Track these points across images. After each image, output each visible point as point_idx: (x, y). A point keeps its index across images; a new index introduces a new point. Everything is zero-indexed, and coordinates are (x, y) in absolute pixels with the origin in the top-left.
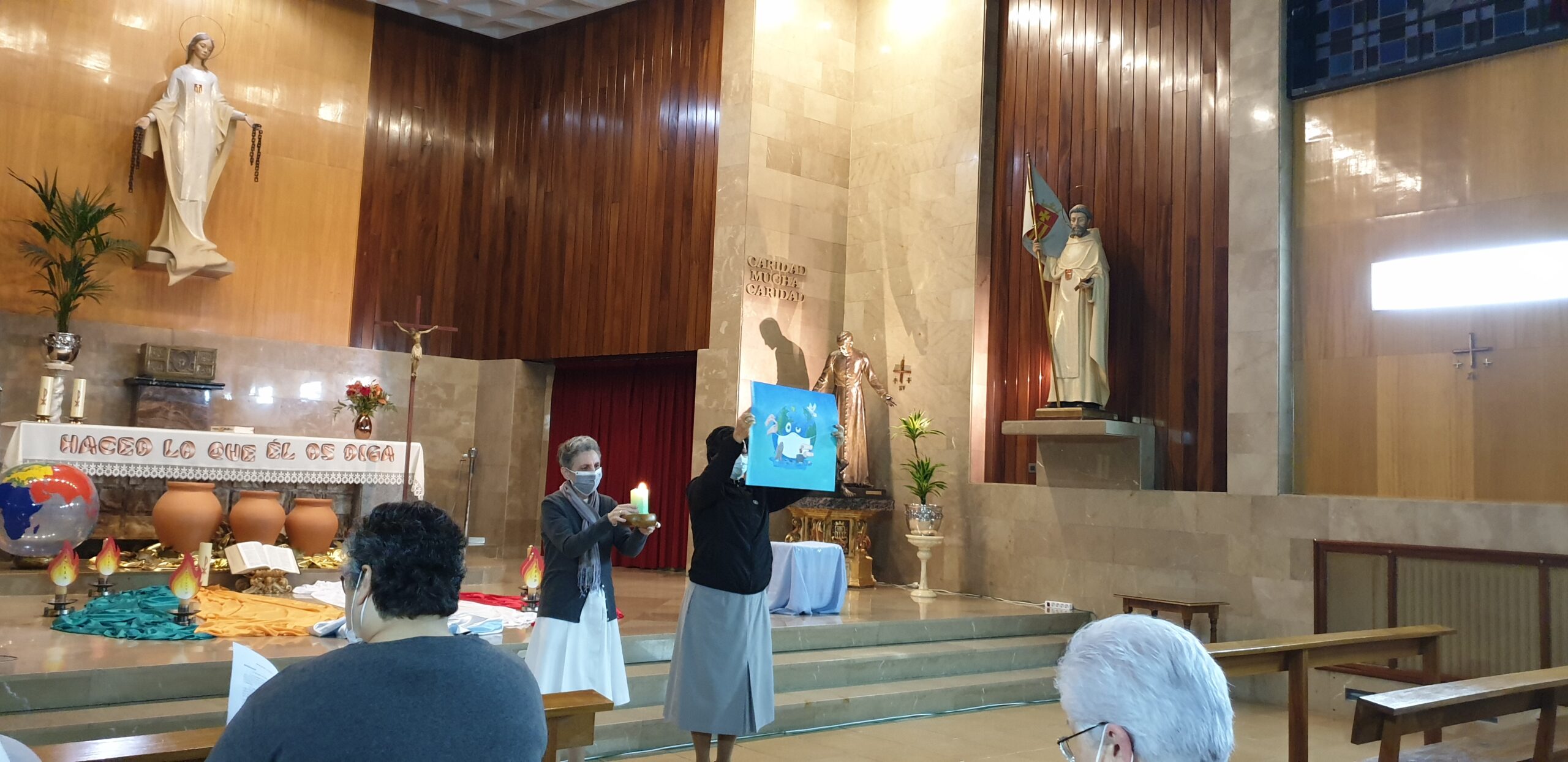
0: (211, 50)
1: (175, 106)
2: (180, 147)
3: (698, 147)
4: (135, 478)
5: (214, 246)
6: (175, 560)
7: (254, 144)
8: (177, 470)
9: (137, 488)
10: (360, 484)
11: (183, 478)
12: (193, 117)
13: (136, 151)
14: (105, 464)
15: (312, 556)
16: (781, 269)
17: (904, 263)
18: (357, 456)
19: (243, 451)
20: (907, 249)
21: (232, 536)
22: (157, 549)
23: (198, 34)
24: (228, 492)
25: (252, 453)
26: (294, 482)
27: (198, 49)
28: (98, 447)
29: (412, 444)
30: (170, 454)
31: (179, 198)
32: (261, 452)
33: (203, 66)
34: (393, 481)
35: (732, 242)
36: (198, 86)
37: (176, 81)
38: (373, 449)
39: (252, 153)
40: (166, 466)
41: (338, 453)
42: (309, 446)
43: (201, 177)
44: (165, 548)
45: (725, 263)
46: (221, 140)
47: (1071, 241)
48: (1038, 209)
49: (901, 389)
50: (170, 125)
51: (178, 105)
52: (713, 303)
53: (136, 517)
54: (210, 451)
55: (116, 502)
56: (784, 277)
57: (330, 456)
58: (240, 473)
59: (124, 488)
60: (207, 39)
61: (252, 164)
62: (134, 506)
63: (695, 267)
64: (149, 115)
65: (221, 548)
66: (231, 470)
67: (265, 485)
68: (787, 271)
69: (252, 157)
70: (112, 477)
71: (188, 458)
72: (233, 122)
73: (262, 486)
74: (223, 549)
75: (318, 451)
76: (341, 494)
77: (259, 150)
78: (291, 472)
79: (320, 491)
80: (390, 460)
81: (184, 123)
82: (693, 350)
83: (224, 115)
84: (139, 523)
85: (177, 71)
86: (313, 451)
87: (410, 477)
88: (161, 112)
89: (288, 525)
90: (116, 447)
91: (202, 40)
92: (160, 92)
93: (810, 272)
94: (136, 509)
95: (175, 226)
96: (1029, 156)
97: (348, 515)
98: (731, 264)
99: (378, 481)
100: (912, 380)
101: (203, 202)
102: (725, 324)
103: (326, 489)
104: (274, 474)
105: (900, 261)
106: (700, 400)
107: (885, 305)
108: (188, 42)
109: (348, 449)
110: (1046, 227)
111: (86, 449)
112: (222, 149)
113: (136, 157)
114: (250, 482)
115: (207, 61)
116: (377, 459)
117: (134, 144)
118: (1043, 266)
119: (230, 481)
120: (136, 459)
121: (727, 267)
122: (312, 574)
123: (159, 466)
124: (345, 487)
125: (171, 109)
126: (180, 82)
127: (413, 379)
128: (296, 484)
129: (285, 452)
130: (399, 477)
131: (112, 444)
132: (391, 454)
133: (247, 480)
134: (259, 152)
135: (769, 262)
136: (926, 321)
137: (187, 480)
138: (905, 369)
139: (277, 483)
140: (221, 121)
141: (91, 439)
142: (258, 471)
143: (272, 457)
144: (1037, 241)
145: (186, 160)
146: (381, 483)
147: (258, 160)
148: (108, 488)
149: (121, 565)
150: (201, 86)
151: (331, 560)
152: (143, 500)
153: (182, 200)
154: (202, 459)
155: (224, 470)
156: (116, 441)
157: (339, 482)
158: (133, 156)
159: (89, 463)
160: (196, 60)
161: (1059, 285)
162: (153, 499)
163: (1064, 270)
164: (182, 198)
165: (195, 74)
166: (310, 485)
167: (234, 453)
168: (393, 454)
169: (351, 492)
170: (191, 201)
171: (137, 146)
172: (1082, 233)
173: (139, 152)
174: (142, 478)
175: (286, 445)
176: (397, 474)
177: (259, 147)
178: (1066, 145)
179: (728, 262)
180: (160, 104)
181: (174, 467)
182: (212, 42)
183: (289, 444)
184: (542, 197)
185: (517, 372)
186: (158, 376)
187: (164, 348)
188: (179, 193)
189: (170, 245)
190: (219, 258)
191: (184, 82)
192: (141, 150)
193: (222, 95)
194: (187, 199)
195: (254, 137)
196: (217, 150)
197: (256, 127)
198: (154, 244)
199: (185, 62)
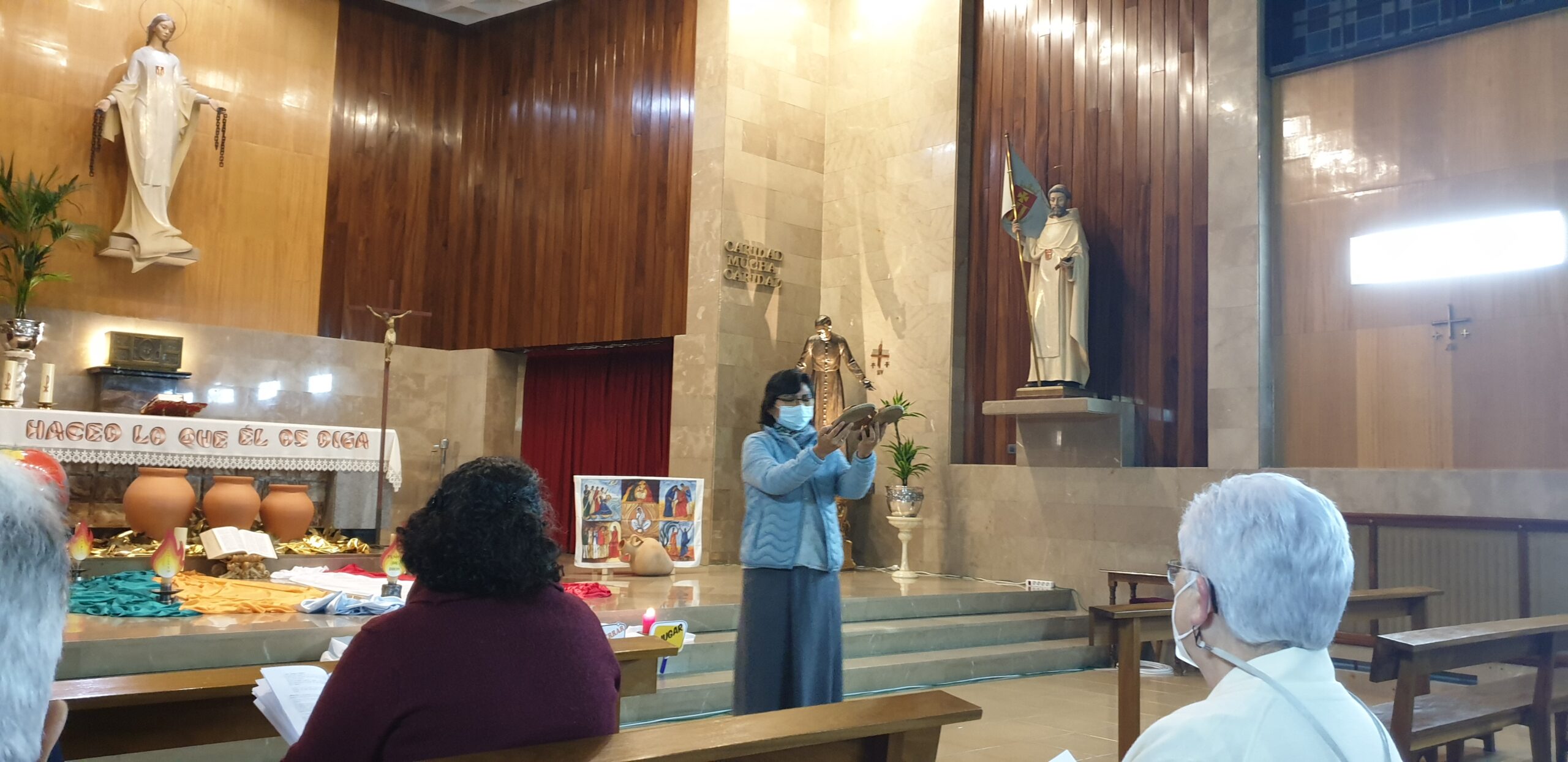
0: (173, 30)
1: (137, 87)
2: (143, 131)
3: (672, 130)
4: (104, 464)
5: (178, 232)
6: (149, 546)
7: (218, 128)
8: (147, 456)
9: (106, 475)
10: (334, 471)
11: (154, 464)
12: (155, 100)
13: (97, 134)
14: (73, 450)
15: (288, 542)
16: (757, 254)
17: (881, 247)
18: (331, 443)
19: (215, 438)
20: (884, 233)
21: (205, 523)
22: (129, 536)
23: (159, 15)
24: (199, 479)
25: (223, 440)
26: (267, 468)
27: (159, 31)
28: (66, 433)
29: (387, 431)
30: (140, 440)
31: (142, 182)
32: (233, 438)
33: (164, 46)
34: (368, 468)
35: (708, 226)
36: (160, 68)
37: (136, 63)
38: (347, 436)
39: (217, 136)
40: (136, 453)
41: (311, 440)
42: (281, 432)
43: (164, 161)
44: (138, 534)
45: (701, 248)
46: (184, 124)
47: (1050, 221)
48: (1017, 190)
49: (878, 374)
50: (131, 107)
51: (139, 89)
52: (689, 289)
53: (105, 504)
54: (181, 437)
55: (85, 490)
56: (761, 262)
57: (303, 442)
58: (212, 459)
59: (92, 475)
60: (169, 20)
61: (216, 149)
62: (103, 493)
63: (670, 254)
64: (109, 97)
65: (195, 534)
66: (202, 456)
67: (238, 472)
68: (763, 256)
69: (217, 140)
70: (80, 463)
71: (159, 444)
72: (197, 106)
73: (234, 472)
74: (198, 535)
75: (291, 438)
76: (315, 481)
77: (224, 134)
78: (265, 459)
79: (293, 479)
80: (364, 446)
81: (146, 106)
82: (669, 336)
83: (187, 98)
84: (109, 511)
85: (137, 53)
86: (286, 438)
87: (385, 464)
88: (122, 95)
89: (263, 512)
90: (84, 433)
91: (163, 20)
92: (119, 75)
93: (788, 258)
94: (106, 497)
95: (138, 211)
96: (1008, 137)
97: (322, 503)
98: (707, 248)
99: (353, 468)
100: (890, 364)
101: (167, 187)
102: (702, 309)
103: (300, 476)
104: (247, 460)
105: (876, 246)
106: (677, 386)
107: (862, 290)
108: (148, 22)
109: (321, 435)
110: (1024, 208)
111: (52, 435)
112: (185, 133)
113: (96, 140)
114: (222, 469)
115: (169, 42)
116: (351, 445)
118: (1022, 247)
119: (201, 469)
120: (105, 445)
121: (704, 251)
122: (289, 559)
123: (128, 452)
124: (318, 474)
125: (132, 92)
126: (140, 63)
127: (387, 364)
128: (270, 470)
129: (257, 438)
130: (374, 464)
131: (80, 430)
132: (365, 441)
133: (219, 467)
134: (224, 136)
135: (746, 247)
136: (904, 305)
137: (157, 466)
138: (883, 353)
139: (250, 470)
140: (184, 104)
141: (58, 424)
142: (230, 457)
143: (245, 443)
144: (1017, 222)
145: (148, 143)
146: (355, 470)
147: (223, 145)
148: (76, 475)
149: (93, 552)
150: (162, 68)
151: (309, 546)
152: (112, 487)
153: (146, 185)
154: (173, 446)
155: (195, 456)
156: (84, 427)
157: (313, 469)
158: (94, 139)
159: (57, 449)
160: (157, 42)
161: (1037, 266)
162: (122, 487)
163: (1043, 251)
164: (145, 182)
165: (155, 56)
166: (283, 471)
167: (205, 440)
168: (367, 442)
169: (325, 480)
170: (154, 186)
171: (98, 128)
172: (1061, 213)
173: (100, 136)
174: (111, 464)
175: (259, 431)
176: (372, 461)
177: (224, 131)
178: (1043, 125)
179: (705, 247)
180: (120, 86)
181: (144, 453)
182: (174, 23)
183: (262, 430)
184: (511, 184)
185: (489, 362)
186: (123, 365)
187: (128, 336)
188: (142, 177)
189: (134, 231)
190: (185, 245)
191: (145, 65)
192: (102, 134)
193: (184, 78)
194: (151, 183)
195: (218, 120)
196: (181, 134)
197: (220, 110)
198: (116, 230)
199: (145, 43)
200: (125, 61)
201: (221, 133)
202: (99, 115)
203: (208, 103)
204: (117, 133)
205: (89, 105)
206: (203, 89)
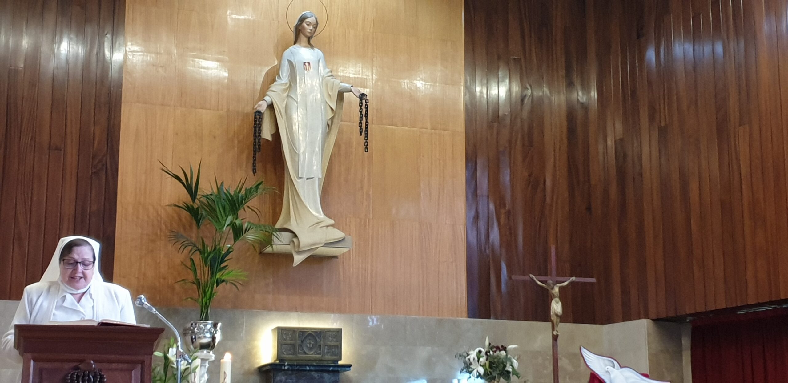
0: (316, 26)
1: (288, 85)
2: (295, 128)
5: (332, 222)
7: (361, 114)
12: (304, 95)
13: (257, 135)
23: (303, 13)
27: (304, 28)
31: (297, 177)
33: (310, 44)
36: (307, 64)
37: (287, 61)
39: (361, 124)
43: (316, 153)
46: (330, 115)
50: (284, 106)
51: (290, 85)
60: (312, 16)
61: (361, 135)
64: (265, 98)
69: (361, 129)
72: (340, 96)
77: (366, 119)
81: (297, 103)
83: (332, 89)
85: (287, 53)
88: (276, 95)
91: (307, 18)
95: (295, 205)
101: (319, 178)
108: (294, 22)
112: (332, 124)
113: (257, 141)
115: (313, 38)
117: (255, 128)
125: (285, 90)
126: (290, 62)
134: (367, 122)
140: (330, 95)
145: (301, 138)
147: (366, 130)
150: (309, 63)
153: (301, 178)
158: (254, 140)
160: (303, 39)
164: (300, 176)
165: (303, 53)
170: (307, 179)
171: (257, 129)
173: (259, 136)
177: (366, 117)
180: (274, 87)
182: (316, 19)
184: (655, 134)
185: (649, 334)
186: (290, 360)
187: (293, 330)
188: (297, 172)
189: (293, 226)
190: (337, 234)
191: (294, 63)
192: (261, 135)
193: (328, 70)
194: (305, 177)
195: (361, 106)
196: (328, 125)
197: (362, 96)
198: (278, 226)
199: (293, 43)
200: (276, 63)
201: (364, 118)
202: (258, 117)
203: (351, 91)
204: (273, 132)
205: (249, 109)
206: (345, 79)
